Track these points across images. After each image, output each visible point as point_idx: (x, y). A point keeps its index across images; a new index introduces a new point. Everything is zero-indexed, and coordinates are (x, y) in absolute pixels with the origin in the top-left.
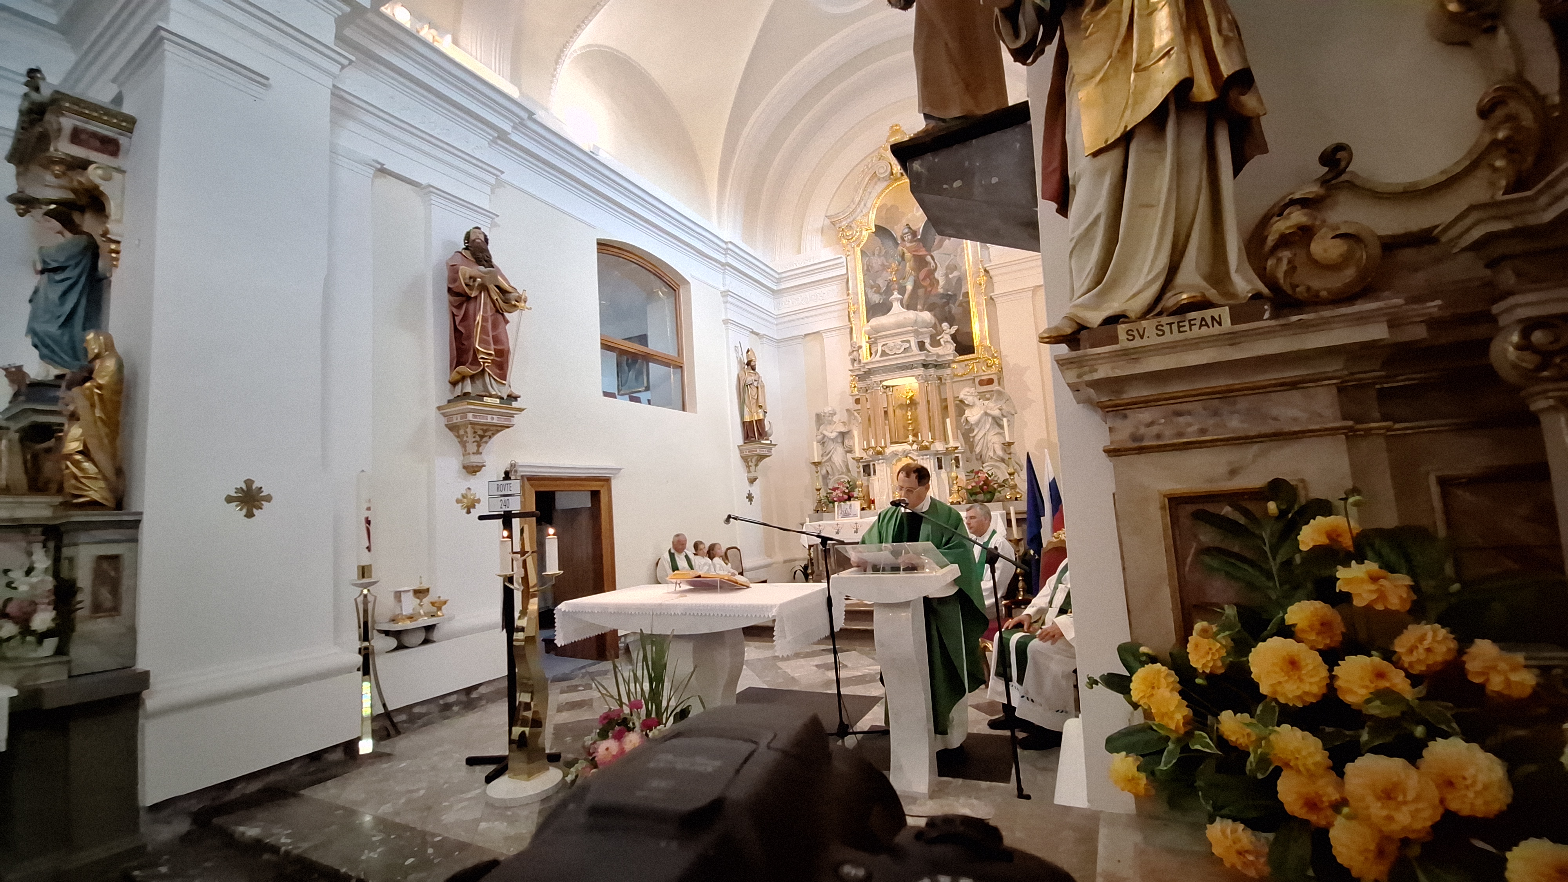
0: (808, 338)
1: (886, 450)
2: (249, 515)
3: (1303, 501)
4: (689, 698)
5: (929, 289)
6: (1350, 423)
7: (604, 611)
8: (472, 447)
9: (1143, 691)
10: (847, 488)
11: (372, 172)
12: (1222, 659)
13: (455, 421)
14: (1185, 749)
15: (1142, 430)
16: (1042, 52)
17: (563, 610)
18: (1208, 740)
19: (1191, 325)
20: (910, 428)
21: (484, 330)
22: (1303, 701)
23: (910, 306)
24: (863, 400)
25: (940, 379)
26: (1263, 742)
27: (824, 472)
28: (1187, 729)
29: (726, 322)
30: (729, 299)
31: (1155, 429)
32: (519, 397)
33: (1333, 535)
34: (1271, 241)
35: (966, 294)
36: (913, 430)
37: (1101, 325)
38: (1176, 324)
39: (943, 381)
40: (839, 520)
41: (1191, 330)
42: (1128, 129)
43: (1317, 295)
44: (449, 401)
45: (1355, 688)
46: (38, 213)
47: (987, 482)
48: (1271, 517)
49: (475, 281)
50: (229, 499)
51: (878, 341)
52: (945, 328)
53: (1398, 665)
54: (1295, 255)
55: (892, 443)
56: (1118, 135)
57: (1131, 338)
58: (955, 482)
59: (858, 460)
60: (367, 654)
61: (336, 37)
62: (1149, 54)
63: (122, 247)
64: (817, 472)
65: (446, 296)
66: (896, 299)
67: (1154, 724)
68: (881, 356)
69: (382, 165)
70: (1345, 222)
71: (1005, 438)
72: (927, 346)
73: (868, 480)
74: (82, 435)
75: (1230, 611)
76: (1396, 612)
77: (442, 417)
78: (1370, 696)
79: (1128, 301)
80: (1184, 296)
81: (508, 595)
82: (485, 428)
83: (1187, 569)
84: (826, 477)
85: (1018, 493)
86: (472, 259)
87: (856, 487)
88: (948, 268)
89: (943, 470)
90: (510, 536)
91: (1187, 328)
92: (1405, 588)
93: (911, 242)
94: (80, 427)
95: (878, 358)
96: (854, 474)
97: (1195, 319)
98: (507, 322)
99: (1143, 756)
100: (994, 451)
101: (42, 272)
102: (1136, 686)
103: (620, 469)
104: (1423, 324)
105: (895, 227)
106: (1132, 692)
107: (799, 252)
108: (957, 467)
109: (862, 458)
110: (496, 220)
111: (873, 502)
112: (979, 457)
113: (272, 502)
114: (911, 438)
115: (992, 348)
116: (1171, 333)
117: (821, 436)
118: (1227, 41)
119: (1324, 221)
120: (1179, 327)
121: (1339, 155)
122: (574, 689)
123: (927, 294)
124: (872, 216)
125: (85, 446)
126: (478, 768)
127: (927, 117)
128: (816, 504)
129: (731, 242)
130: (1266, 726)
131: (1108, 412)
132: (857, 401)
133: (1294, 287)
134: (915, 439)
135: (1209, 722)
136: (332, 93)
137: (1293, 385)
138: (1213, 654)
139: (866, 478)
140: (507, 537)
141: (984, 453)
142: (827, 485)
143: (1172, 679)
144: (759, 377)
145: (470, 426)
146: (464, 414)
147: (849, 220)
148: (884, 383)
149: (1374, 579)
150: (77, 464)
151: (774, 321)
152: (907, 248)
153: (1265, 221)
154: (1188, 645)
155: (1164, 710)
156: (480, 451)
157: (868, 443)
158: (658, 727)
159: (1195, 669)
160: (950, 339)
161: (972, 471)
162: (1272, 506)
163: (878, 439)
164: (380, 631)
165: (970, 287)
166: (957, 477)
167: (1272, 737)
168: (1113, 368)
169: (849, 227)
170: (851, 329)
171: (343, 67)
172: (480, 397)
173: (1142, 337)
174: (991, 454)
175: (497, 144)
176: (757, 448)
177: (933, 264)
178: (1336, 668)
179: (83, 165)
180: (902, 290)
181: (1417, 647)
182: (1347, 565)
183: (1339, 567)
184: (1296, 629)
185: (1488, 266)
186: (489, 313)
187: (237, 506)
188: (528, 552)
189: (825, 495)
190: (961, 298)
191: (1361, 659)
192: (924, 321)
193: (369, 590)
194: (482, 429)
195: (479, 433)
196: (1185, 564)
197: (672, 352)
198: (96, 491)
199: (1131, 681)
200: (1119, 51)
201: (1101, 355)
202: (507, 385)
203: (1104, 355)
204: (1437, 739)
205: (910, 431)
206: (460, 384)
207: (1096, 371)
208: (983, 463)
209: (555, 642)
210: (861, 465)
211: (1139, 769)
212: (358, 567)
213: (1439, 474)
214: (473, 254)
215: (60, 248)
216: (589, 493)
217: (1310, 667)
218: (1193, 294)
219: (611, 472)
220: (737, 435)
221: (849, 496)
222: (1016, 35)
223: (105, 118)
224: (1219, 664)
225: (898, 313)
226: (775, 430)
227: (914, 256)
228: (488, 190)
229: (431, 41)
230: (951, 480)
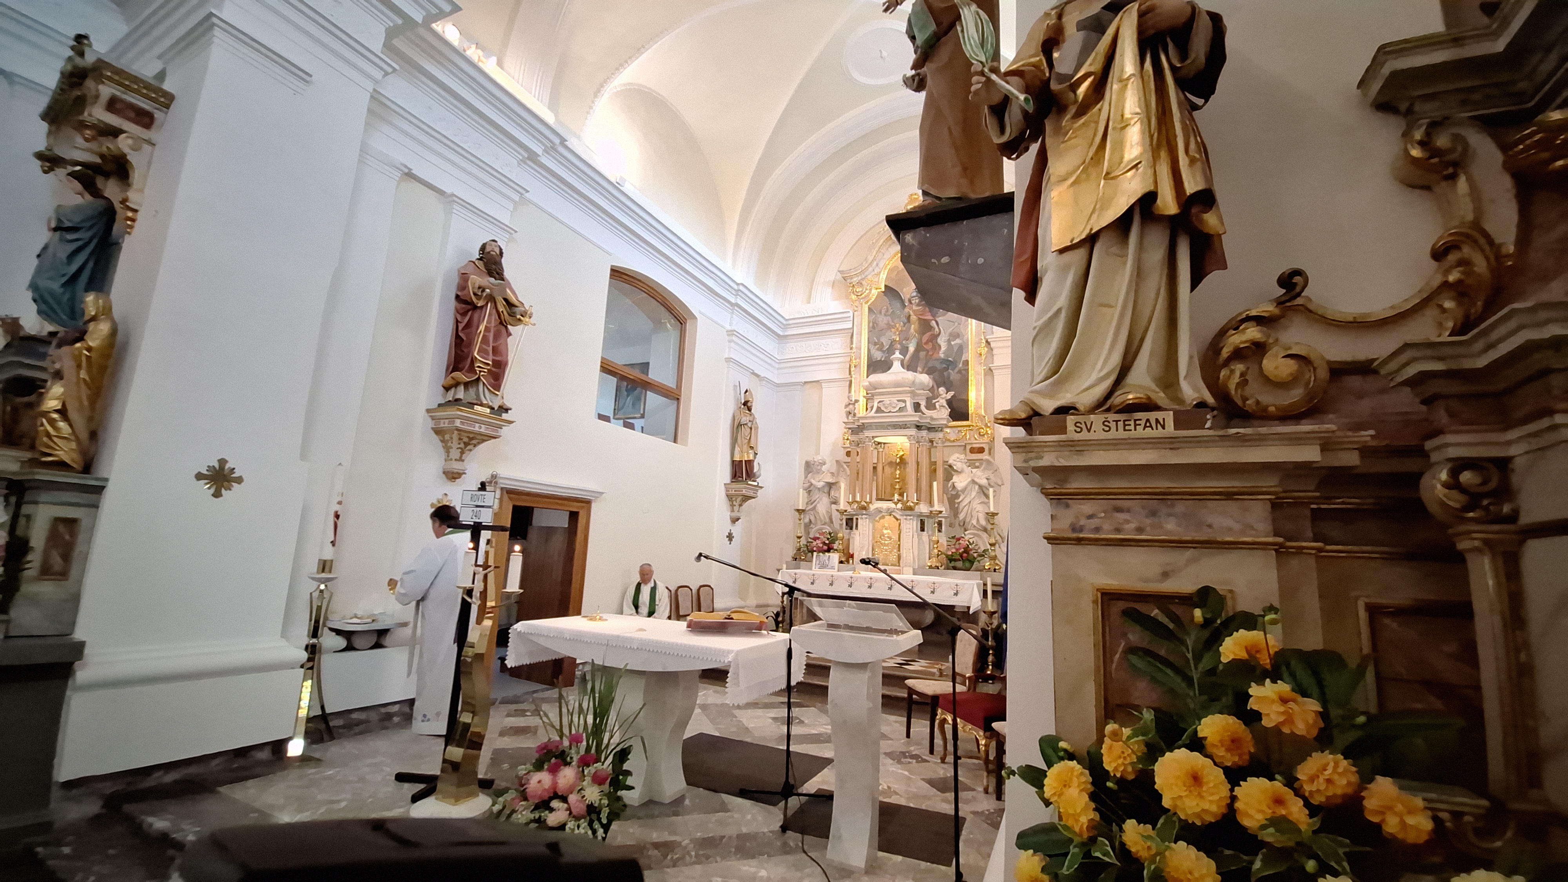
0: (808, 386)
1: (870, 505)
2: (217, 495)
3: (1231, 614)
4: (631, 738)
5: (930, 353)
6: (1281, 540)
7: (560, 636)
8: (455, 453)
9: (1054, 788)
10: (828, 539)
11: (399, 175)
12: (1132, 763)
13: (442, 425)
14: (1087, 855)
15: (1083, 522)
16: (1027, 149)
17: (519, 630)
18: (1109, 849)
19: (1136, 425)
20: (897, 487)
21: (485, 340)
22: (1202, 820)
23: (910, 366)
24: (853, 454)
25: (931, 441)
26: (1158, 858)
27: (807, 520)
28: (1091, 835)
29: (728, 360)
30: (734, 338)
31: (1094, 523)
32: (510, 409)
33: (1252, 650)
34: (1225, 353)
35: (966, 363)
36: (900, 489)
37: (1052, 414)
38: (1122, 422)
39: (935, 444)
40: (816, 570)
41: (1135, 430)
42: (1093, 232)
43: (1265, 409)
44: (440, 405)
45: (1252, 812)
46: (61, 172)
47: (967, 550)
48: (1196, 624)
49: (483, 291)
50: (199, 476)
51: (875, 397)
52: (941, 393)
53: (1298, 793)
54: (1248, 368)
55: (878, 499)
56: (1083, 236)
57: (1079, 430)
58: (935, 546)
59: (842, 512)
60: (313, 650)
61: (384, 45)
62: (1119, 165)
63: (139, 216)
64: (800, 520)
65: (453, 303)
66: (898, 359)
67: (1060, 825)
68: (877, 412)
69: (410, 169)
70: (1297, 343)
71: (989, 507)
72: (923, 408)
73: (850, 534)
74: (62, 394)
75: (1148, 716)
76: (1303, 736)
77: (430, 420)
78: (1265, 822)
79: (1078, 394)
80: (1130, 396)
81: (465, 608)
82: (471, 436)
83: (1114, 666)
84: (808, 526)
85: (997, 565)
86: (484, 270)
87: (837, 540)
88: (951, 334)
89: (925, 533)
90: (476, 548)
91: (1132, 427)
92: (1313, 714)
93: (918, 305)
94: (62, 386)
95: (872, 414)
96: (837, 526)
97: (1140, 420)
98: (509, 334)
99: (1049, 856)
100: (978, 520)
101: (55, 230)
102: (1049, 782)
103: (603, 493)
104: (1357, 451)
105: (904, 289)
106: (1045, 788)
107: (809, 303)
108: (940, 531)
110: (515, 235)
111: (852, 556)
112: (962, 524)
113: (243, 484)
114: (896, 497)
115: (986, 418)
116: (1117, 430)
117: (808, 484)
118: (1192, 161)
119: (1277, 340)
120: (1125, 425)
121: (1297, 279)
122: (522, 713)
123: (928, 358)
124: (883, 276)
125: (64, 405)
126: (406, 785)
127: (925, 193)
128: (795, 552)
129: (742, 284)
130: (1163, 841)
131: (1051, 499)
132: (848, 454)
133: (1245, 399)
134: (900, 498)
135: (1114, 830)
136: (372, 97)
137: (1229, 495)
138: (1125, 758)
139: (848, 531)
140: (473, 549)
141: (968, 520)
142: (809, 533)
143: (1083, 779)
144: (754, 418)
145: (456, 432)
146: (452, 419)
147: (860, 278)
148: (876, 439)
149: (1284, 701)
150: (52, 422)
151: (777, 366)
152: (914, 311)
153: (1222, 334)
154: (1104, 746)
155: (1071, 811)
156: (463, 458)
157: (854, 496)
158: (595, 765)
159: (1108, 772)
160: (945, 404)
161: (953, 537)
162: (1198, 613)
163: (865, 494)
164: (331, 629)
165: (970, 355)
166: (938, 542)
167: (1167, 853)
168: (1057, 458)
169: (860, 284)
170: (851, 382)
171: (386, 74)
172: (471, 405)
173: (1089, 431)
174: (974, 522)
175: (525, 163)
176: (742, 488)
177: (937, 329)
178: (1236, 788)
179: (115, 132)
180: (904, 351)
181: (1318, 777)
182: (1260, 682)
183: (1253, 684)
184: (1207, 743)
185: (1424, 402)
186: (493, 324)
187: (207, 484)
188: (490, 566)
189: (805, 543)
190: (961, 366)
191: (1263, 782)
192: (922, 384)
193: (326, 586)
194: (468, 437)
195: (464, 440)
196: (1112, 662)
197: (671, 383)
198: (65, 452)
199: (1046, 776)
200: (1092, 159)
201: (1048, 444)
202: (499, 397)
203: (1051, 444)
204: (1327, 876)
205: (896, 491)
206: (453, 390)
207: (1042, 458)
208: (966, 530)
209: (506, 662)
210: (844, 517)
211: (1043, 870)
212: (319, 560)
213: (1367, 600)
214: (486, 265)
215: (77, 209)
216: (568, 513)
217: (1211, 785)
218: (1138, 395)
219: (593, 494)
220: (725, 473)
221: (829, 547)
222: (1002, 131)
223: (145, 91)
224: (1130, 769)
225: (897, 372)
226: (762, 472)
227: (919, 318)
228: (511, 206)
229: (476, 61)
230: (932, 544)
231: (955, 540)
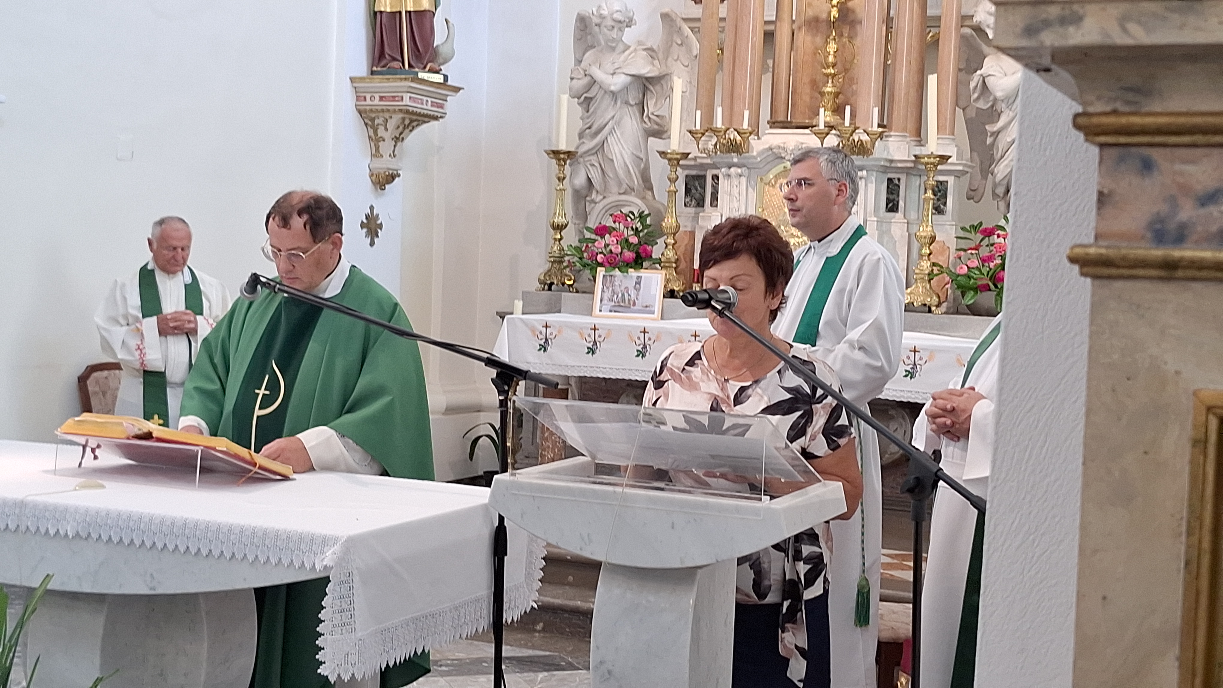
1: (753, 139)
10: (636, 231)
20: (829, 89)
27: (580, 181)
36: (837, 95)
40: (601, 316)
55: (774, 124)
59: (676, 160)
64: (562, 179)
73: (696, 218)
84: (583, 196)
87: (662, 235)
89: (899, 216)
108: (939, 210)
109: (686, 155)
114: (824, 117)
128: (547, 266)
134: (834, 120)
142: (584, 217)
157: (709, 116)
161: (976, 228)
163: (736, 108)
166: (933, 239)
189: (575, 243)
205: (826, 99)
221: (638, 254)
230: (916, 245)
231: (980, 236)
